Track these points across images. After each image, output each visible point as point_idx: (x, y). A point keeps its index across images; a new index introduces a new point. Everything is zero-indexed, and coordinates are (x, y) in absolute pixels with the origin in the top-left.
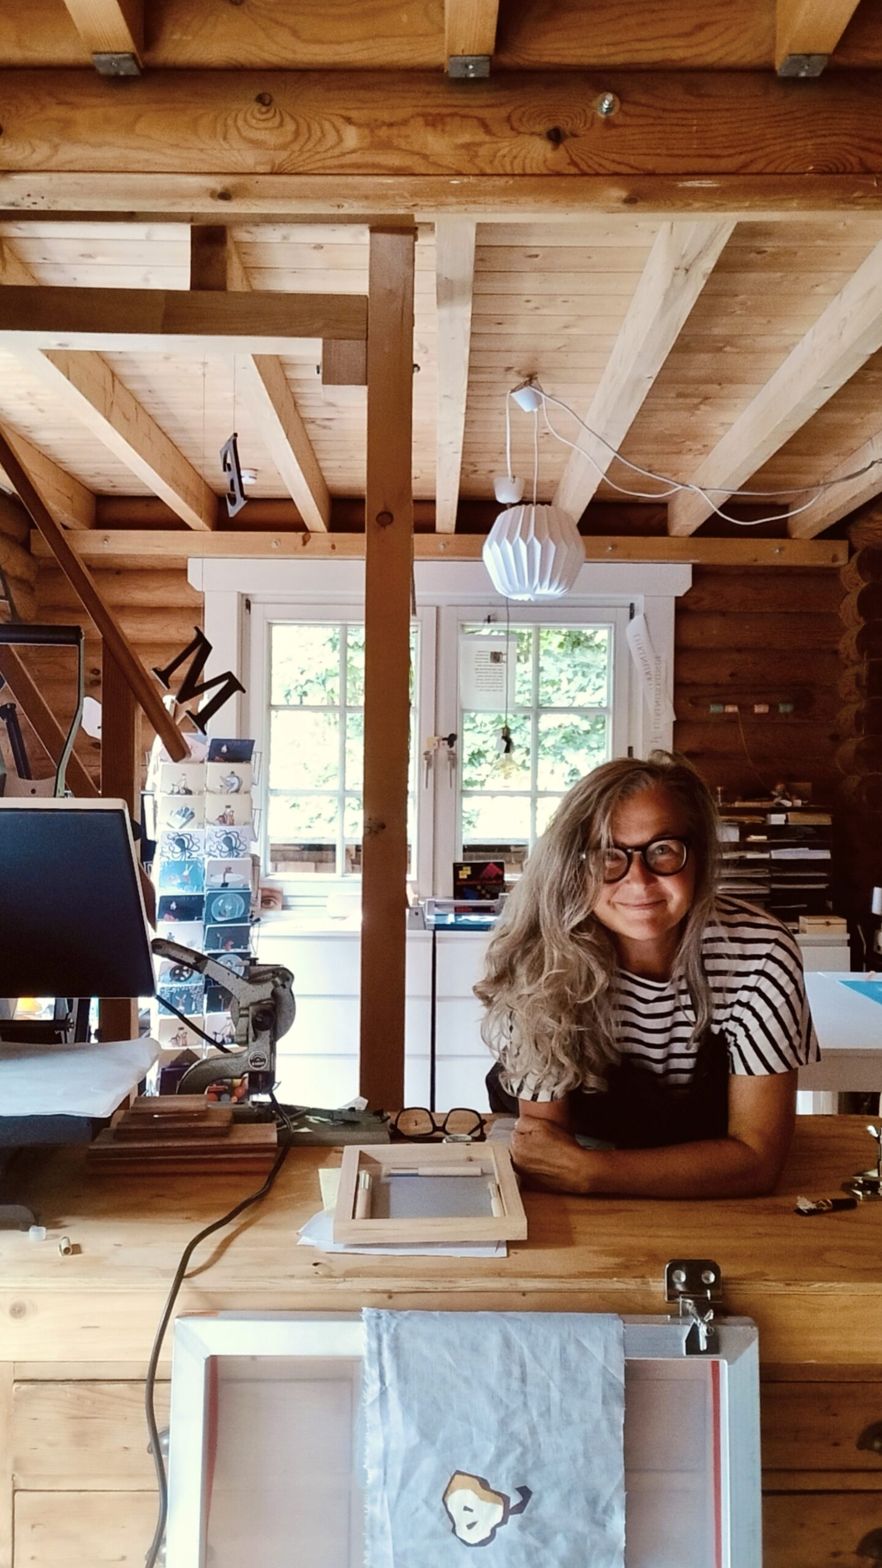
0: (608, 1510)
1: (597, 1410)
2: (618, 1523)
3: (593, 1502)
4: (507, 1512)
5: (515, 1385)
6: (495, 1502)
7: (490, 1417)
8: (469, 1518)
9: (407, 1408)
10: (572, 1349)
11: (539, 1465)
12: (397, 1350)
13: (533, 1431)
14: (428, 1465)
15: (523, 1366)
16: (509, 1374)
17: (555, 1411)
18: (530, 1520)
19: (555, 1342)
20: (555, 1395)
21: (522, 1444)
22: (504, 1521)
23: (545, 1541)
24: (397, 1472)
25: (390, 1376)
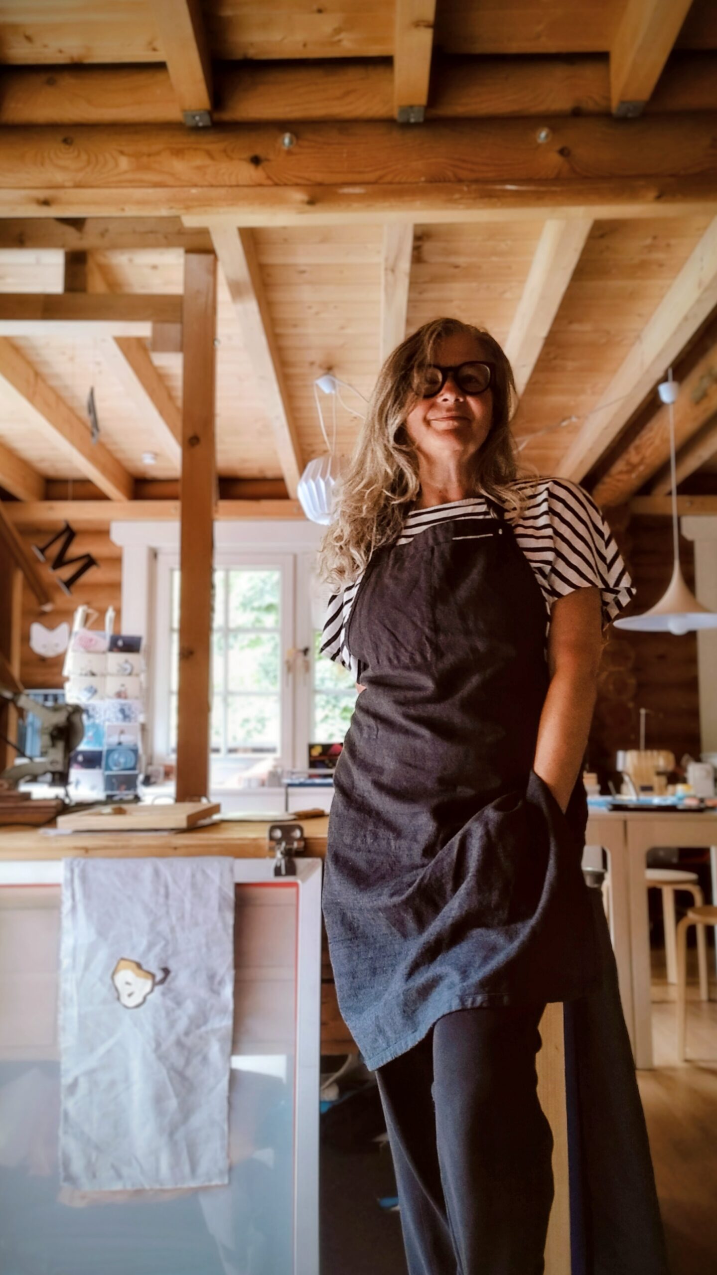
0: (221, 983)
1: (215, 915)
2: (228, 991)
3: (211, 977)
4: (155, 984)
5: (161, 900)
6: (146, 978)
7: (144, 921)
8: (128, 989)
9: (89, 916)
10: (199, 876)
11: (176, 953)
12: (84, 879)
13: (173, 930)
14: (102, 955)
15: (167, 887)
16: (157, 892)
17: (187, 916)
18: (169, 990)
19: (188, 872)
20: (188, 906)
21: (165, 939)
22: (152, 991)
23: (179, 1003)
24: (81, 959)
25: (79, 896)
